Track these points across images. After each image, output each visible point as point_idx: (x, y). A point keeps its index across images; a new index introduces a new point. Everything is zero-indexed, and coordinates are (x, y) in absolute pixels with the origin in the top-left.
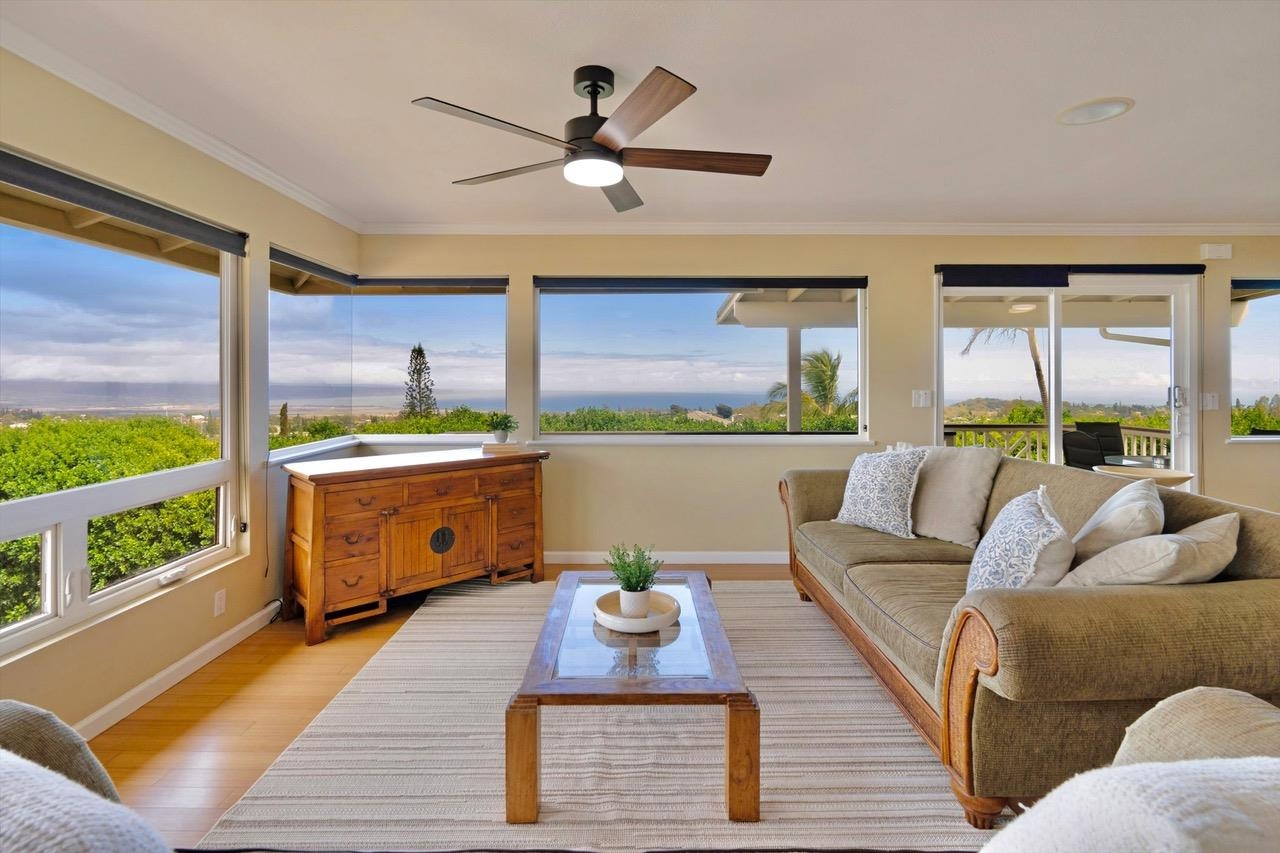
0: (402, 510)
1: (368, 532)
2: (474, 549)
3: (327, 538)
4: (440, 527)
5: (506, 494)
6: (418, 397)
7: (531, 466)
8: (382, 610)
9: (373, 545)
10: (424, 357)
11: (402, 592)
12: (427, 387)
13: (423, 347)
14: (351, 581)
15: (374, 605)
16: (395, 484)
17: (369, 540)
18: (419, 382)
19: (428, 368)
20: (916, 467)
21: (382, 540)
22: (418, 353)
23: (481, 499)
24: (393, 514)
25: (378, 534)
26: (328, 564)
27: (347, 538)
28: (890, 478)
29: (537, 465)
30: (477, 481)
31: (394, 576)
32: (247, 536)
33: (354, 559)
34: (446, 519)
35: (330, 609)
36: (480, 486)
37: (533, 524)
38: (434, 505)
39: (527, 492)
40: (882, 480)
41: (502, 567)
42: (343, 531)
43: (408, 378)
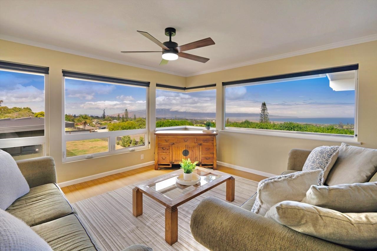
0: (175, 144)
1: (167, 148)
2: (195, 157)
3: (158, 147)
4: (185, 149)
5: (204, 144)
6: (264, 117)
7: (212, 137)
8: (170, 166)
9: (168, 151)
10: (266, 106)
11: (175, 163)
12: (266, 115)
13: (265, 103)
14: (164, 158)
15: (169, 165)
16: (174, 137)
17: (168, 149)
18: (264, 113)
19: (267, 109)
20: (332, 154)
21: (171, 150)
22: (264, 105)
23: (197, 144)
24: (173, 144)
25: (170, 149)
26: (159, 153)
27: (163, 148)
28: (318, 158)
29: (215, 137)
30: (195, 139)
31: (173, 160)
32: (150, 144)
33: (164, 153)
34: (186, 148)
35: (159, 163)
36: (196, 140)
37: (213, 153)
38: (184, 144)
39: (211, 144)
40: (315, 158)
41: (203, 163)
42: (162, 147)
43: (261, 112)
